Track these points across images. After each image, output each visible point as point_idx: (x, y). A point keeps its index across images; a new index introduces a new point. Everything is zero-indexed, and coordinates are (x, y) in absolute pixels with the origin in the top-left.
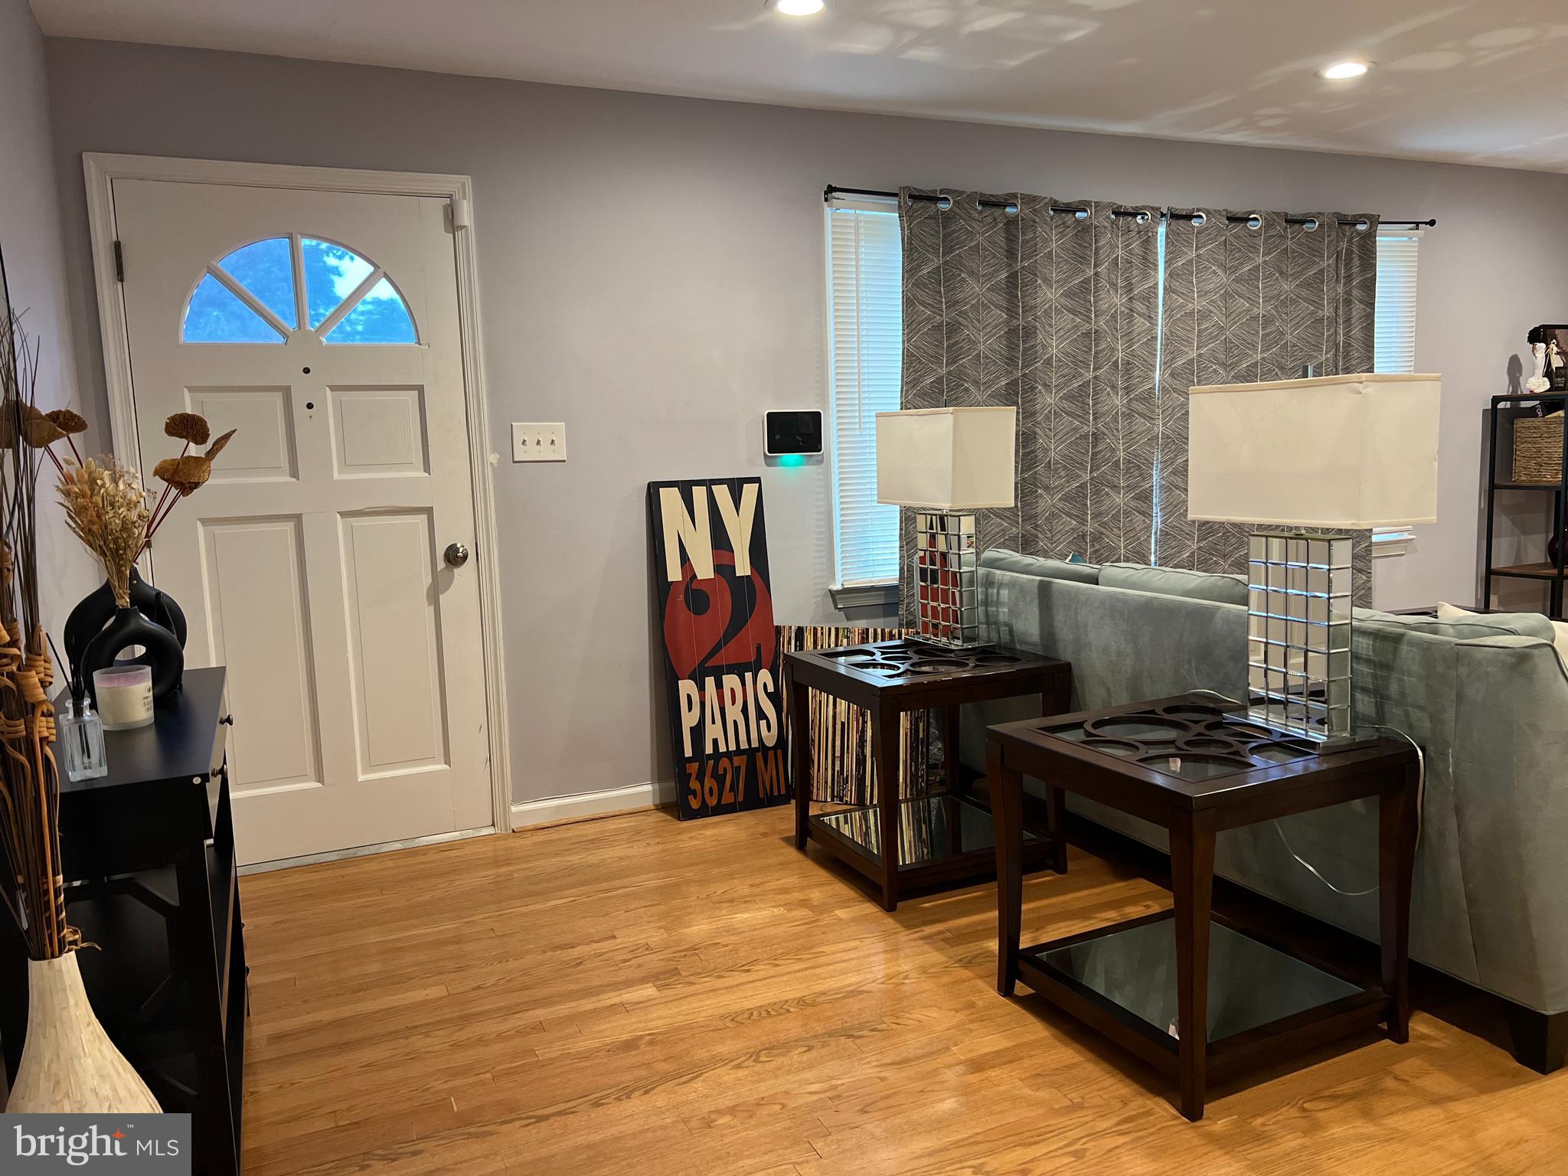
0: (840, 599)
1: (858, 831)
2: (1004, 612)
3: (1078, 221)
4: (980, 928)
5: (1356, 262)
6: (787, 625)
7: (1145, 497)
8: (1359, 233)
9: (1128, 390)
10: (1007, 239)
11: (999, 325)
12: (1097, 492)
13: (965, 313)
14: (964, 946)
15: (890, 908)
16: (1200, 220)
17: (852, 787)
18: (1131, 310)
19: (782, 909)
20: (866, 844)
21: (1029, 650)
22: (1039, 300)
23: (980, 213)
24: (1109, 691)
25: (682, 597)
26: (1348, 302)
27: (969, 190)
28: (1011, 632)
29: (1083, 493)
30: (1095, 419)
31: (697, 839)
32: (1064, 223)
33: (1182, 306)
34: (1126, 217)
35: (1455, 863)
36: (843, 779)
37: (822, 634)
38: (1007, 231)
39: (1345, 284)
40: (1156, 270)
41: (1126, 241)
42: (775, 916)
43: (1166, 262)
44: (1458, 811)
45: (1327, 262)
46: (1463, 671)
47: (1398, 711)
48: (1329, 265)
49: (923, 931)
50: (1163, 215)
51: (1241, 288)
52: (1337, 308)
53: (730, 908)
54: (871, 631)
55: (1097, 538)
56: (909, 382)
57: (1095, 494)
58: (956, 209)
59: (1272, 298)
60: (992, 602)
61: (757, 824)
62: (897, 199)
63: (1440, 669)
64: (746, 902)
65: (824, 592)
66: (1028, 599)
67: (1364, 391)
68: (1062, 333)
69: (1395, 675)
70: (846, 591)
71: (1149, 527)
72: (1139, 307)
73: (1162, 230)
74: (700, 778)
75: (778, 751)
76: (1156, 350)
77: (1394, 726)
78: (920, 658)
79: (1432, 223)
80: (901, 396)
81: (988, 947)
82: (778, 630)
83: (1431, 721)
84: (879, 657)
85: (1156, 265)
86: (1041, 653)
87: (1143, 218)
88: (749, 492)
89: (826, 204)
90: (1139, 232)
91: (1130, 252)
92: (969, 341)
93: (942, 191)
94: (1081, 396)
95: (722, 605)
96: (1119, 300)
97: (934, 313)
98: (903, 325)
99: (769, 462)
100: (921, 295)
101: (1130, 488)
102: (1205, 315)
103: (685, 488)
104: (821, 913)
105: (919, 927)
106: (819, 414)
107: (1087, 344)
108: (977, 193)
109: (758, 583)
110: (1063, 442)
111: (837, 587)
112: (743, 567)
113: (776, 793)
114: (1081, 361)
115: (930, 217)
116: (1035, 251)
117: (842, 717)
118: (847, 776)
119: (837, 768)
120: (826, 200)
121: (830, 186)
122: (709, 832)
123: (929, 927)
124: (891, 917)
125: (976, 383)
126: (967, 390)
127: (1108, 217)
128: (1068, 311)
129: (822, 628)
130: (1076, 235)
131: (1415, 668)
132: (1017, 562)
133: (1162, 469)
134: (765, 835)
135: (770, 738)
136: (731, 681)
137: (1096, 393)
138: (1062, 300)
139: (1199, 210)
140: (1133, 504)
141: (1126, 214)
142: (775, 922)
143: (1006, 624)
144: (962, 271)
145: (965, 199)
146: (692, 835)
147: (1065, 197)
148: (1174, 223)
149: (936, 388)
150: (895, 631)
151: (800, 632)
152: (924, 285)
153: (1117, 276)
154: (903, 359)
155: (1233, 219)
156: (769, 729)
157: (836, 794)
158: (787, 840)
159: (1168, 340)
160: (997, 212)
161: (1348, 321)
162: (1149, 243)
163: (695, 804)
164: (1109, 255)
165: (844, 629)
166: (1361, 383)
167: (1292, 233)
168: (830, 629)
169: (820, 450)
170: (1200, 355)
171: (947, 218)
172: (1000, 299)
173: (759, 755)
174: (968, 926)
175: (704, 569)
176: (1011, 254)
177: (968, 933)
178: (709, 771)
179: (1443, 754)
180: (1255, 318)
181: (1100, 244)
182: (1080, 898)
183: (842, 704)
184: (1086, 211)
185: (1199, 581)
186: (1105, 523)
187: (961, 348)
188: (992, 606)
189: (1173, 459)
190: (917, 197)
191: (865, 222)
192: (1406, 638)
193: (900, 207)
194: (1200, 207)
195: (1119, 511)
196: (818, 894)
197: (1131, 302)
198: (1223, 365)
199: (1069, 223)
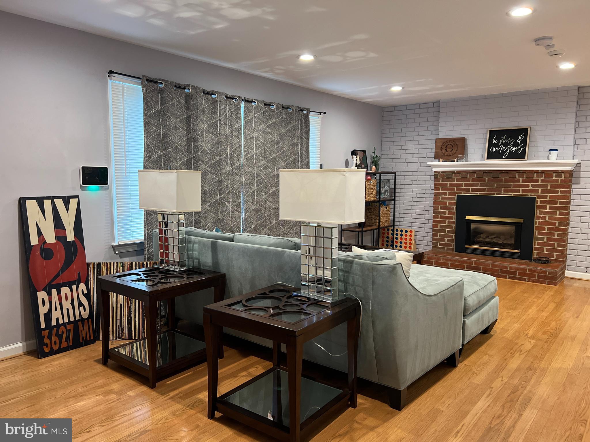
0: (117, 249)
1: (128, 351)
2: (196, 254)
3: (212, 98)
4: (194, 389)
5: (304, 124)
6: (92, 262)
7: (239, 205)
8: (304, 114)
9: (232, 165)
10: (186, 102)
11: (184, 136)
12: (222, 203)
13: (170, 130)
14: (189, 399)
15: (153, 386)
16: (255, 104)
17: (126, 332)
18: (232, 135)
19: (101, 396)
20: (132, 356)
21: (207, 269)
22: (199, 128)
23: (175, 90)
24: (241, 284)
25: (38, 252)
26: (301, 138)
27: (171, 81)
28: (199, 262)
29: (217, 204)
30: (220, 175)
31: (50, 367)
32: (207, 98)
33: (249, 135)
34: (230, 99)
35: (371, 341)
36: (121, 329)
37: (110, 265)
38: (186, 99)
39: (300, 131)
40: (241, 120)
41: (230, 108)
42: (98, 400)
43: (244, 118)
44: (373, 322)
45: (295, 123)
46: (375, 273)
47: (352, 288)
48: (296, 124)
49: (169, 395)
50: (243, 100)
51: (269, 130)
52: (298, 140)
53: (74, 400)
54: (134, 263)
55: (222, 221)
56: (147, 157)
57: (221, 204)
58: (165, 87)
59: (279, 134)
60: (190, 249)
61: (80, 355)
62: (141, 80)
63: (367, 273)
64: (81, 396)
65: (109, 246)
66: (207, 248)
67: (346, 175)
68: (207, 141)
69: (351, 275)
70: (120, 246)
71: (240, 216)
72: (235, 133)
73: (242, 105)
74: (50, 337)
75: (89, 320)
76: (241, 150)
77: (351, 293)
78: (162, 276)
79: (325, 113)
80: (144, 162)
81: (199, 397)
82: (88, 265)
83: (364, 291)
84: (143, 276)
85: (241, 118)
86: (212, 270)
87: (235, 100)
88: (73, 203)
89: (108, 78)
90: (234, 105)
91: (231, 112)
92: (172, 141)
93: (159, 79)
94: (215, 166)
95: (60, 255)
96: (228, 130)
97: (157, 129)
98: (144, 133)
99: (82, 188)
100: (151, 121)
101: (233, 202)
102: (257, 139)
103: (40, 201)
104: (121, 395)
105: (167, 393)
106: (107, 168)
107: (217, 146)
108: (174, 82)
109: (78, 243)
110: (209, 184)
111: (115, 244)
112: (70, 237)
113: (88, 339)
114: (215, 153)
115: (154, 90)
116: (196, 109)
117: (120, 301)
118: (123, 327)
119: (118, 324)
120: (109, 76)
121: (110, 71)
122: (56, 363)
123: (172, 392)
124: (154, 391)
125: (175, 159)
126: (172, 161)
127: (223, 98)
128: (210, 133)
129: (110, 263)
130: (212, 104)
131: (358, 273)
132: (198, 232)
133: (244, 195)
134: (85, 360)
135: (85, 314)
136: (65, 290)
137: (221, 165)
138: (207, 129)
139: (254, 100)
140: (234, 208)
141: (229, 98)
142: (99, 403)
143: (196, 259)
144: (168, 113)
145: (170, 84)
146: (46, 366)
147: (208, 89)
148: (246, 103)
149: (158, 159)
150: (145, 263)
151: (99, 265)
152: (153, 117)
153: (227, 121)
154: (144, 147)
155: (266, 104)
156: (85, 311)
157: (118, 336)
158: (98, 361)
159: (246, 146)
160: (182, 91)
161: (301, 144)
162: (238, 110)
163: (47, 350)
164: (224, 113)
165: (121, 263)
166: (345, 172)
167: (284, 112)
168: (114, 263)
169: (107, 184)
170: (256, 153)
171: (162, 91)
172: (183, 125)
173: (80, 323)
174: (189, 389)
175: (50, 238)
176: (188, 108)
177: (190, 392)
178: (54, 333)
179: (367, 303)
180: (273, 141)
181: (221, 108)
182: (231, 369)
183: (120, 297)
184: (215, 95)
185: (274, 240)
186: (224, 215)
187: (169, 144)
188: (190, 251)
189: (248, 191)
190: (149, 80)
191: (126, 88)
192: (355, 262)
193: (142, 83)
194: (255, 99)
195: (230, 211)
196: (117, 386)
197: (232, 131)
198: (264, 158)
199: (209, 99)
